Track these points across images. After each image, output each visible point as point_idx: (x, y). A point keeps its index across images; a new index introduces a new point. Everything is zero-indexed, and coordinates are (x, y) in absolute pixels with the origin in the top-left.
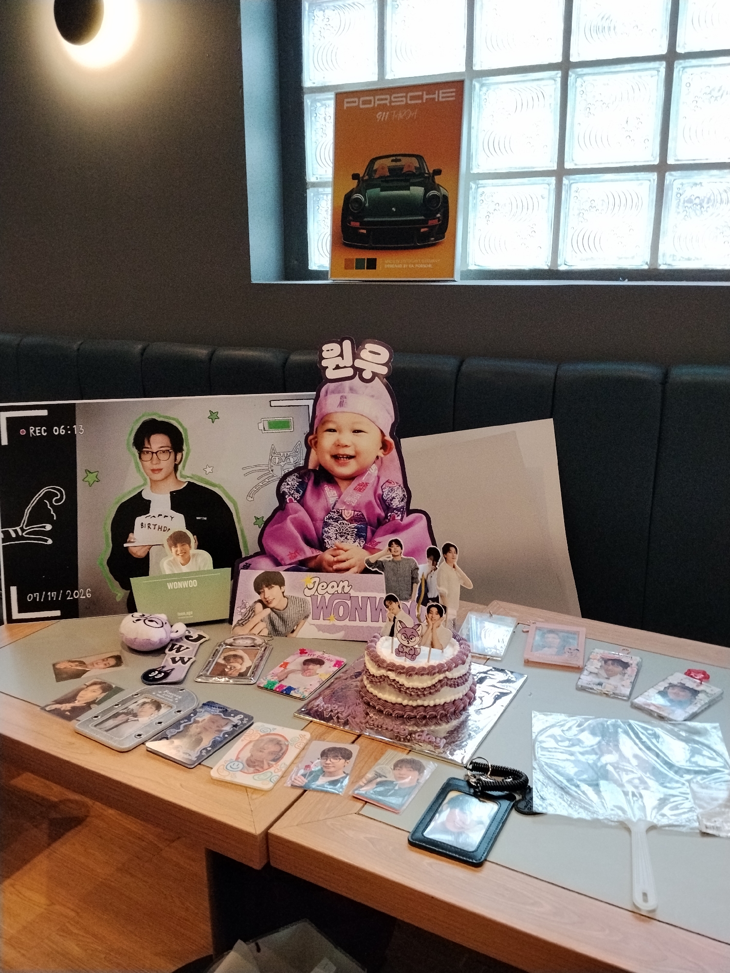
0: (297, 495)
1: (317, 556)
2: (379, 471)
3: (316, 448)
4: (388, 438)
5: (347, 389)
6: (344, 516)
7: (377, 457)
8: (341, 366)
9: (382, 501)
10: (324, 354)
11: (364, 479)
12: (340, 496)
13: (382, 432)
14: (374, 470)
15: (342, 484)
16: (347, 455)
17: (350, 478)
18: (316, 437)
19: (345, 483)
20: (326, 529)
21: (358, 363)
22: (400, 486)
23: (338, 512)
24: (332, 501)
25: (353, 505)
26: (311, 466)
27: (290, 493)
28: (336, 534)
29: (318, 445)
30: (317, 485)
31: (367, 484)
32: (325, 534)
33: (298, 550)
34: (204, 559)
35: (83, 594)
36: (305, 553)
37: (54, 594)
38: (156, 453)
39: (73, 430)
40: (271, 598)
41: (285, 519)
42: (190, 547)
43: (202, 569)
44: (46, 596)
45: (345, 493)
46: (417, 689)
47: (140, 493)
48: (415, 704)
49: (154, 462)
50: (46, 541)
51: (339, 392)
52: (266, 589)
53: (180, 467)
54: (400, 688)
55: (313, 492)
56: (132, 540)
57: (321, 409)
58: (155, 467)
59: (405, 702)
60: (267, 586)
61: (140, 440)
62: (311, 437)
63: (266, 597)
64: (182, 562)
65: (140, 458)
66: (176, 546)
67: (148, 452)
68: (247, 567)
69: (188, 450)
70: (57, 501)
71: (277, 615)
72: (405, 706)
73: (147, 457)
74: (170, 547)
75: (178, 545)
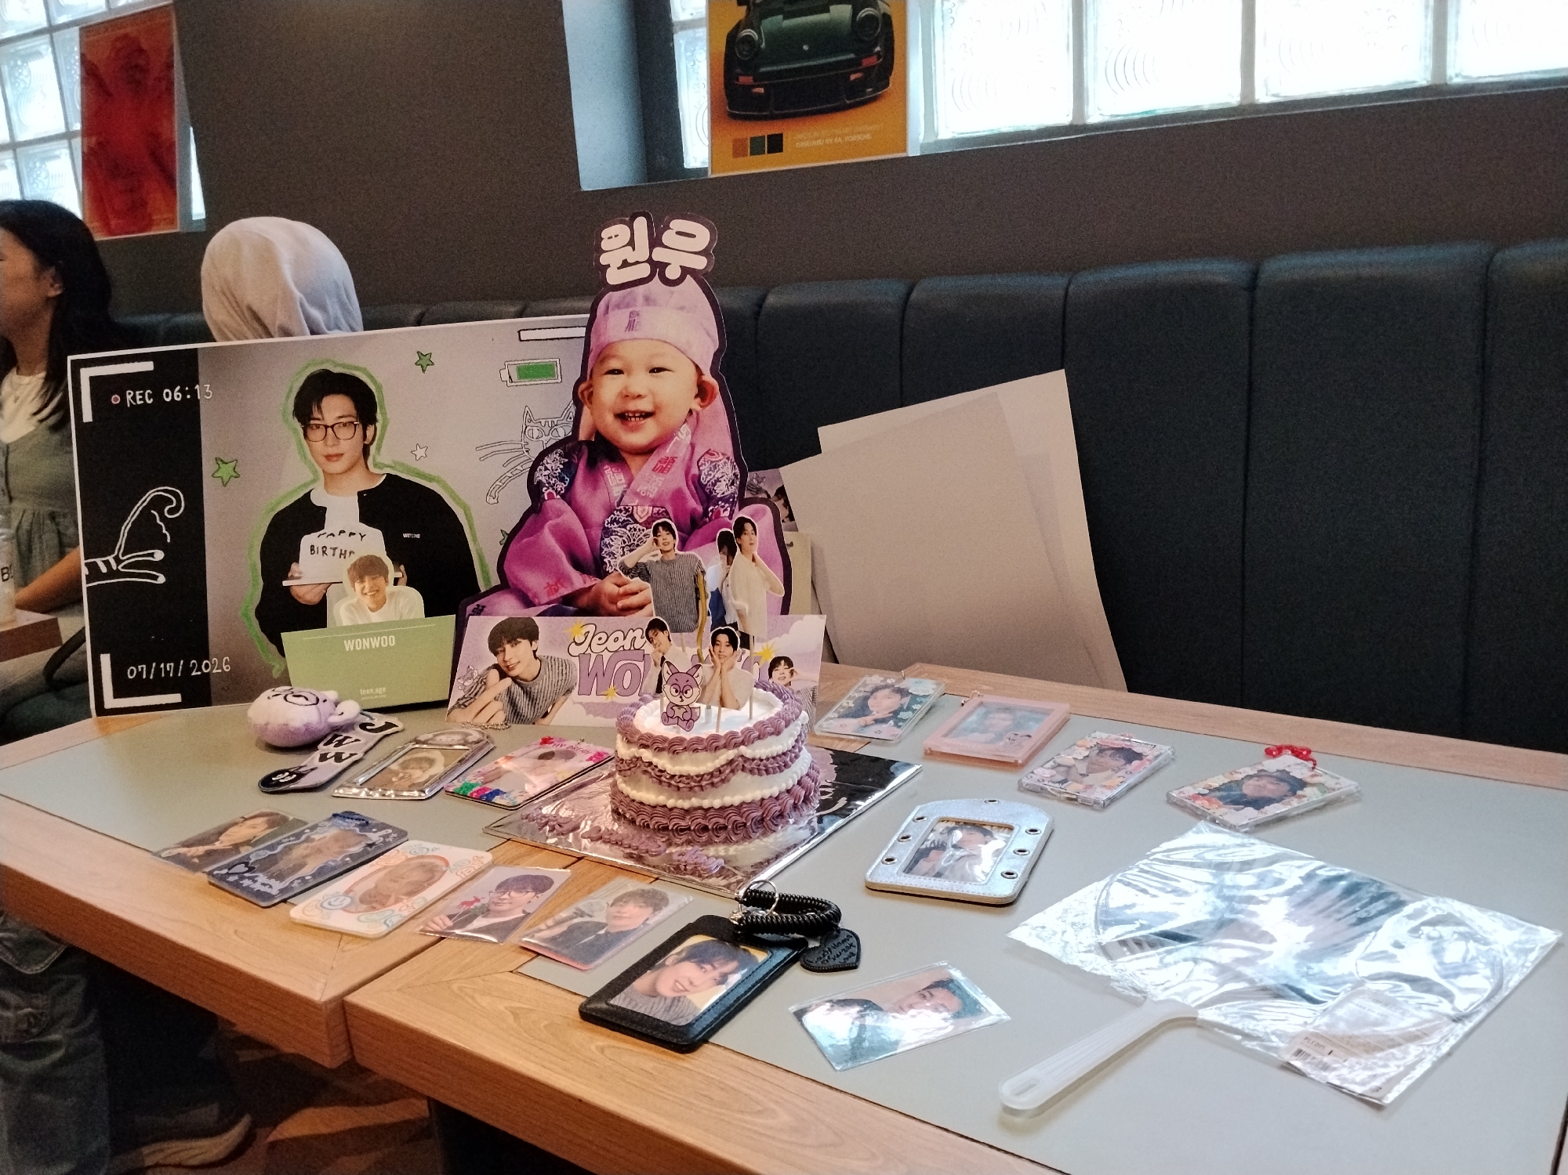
0: (561, 486)
1: (591, 587)
2: (693, 434)
3: (591, 403)
4: (708, 377)
5: (640, 300)
6: (636, 516)
7: (691, 412)
8: (629, 261)
9: (698, 487)
10: (604, 245)
11: (668, 451)
12: (629, 485)
13: (697, 367)
14: (684, 435)
15: (634, 462)
16: (641, 412)
17: (647, 451)
18: (591, 386)
19: (638, 460)
20: (607, 540)
21: (659, 255)
22: (728, 459)
23: (627, 510)
24: (616, 492)
25: (651, 496)
26: (582, 436)
27: (549, 483)
28: (623, 548)
29: (594, 399)
30: (593, 466)
31: (673, 460)
32: (606, 549)
33: (562, 578)
34: (411, 600)
35: (217, 666)
36: (572, 584)
37: (170, 666)
38: (332, 427)
39: (194, 393)
40: (514, 661)
41: (542, 527)
42: (387, 581)
43: (405, 617)
44: (158, 670)
45: (637, 477)
46: (688, 777)
47: (308, 495)
48: (686, 804)
49: (330, 442)
50: (156, 578)
51: (628, 306)
52: (508, 647)
53: (373, 449)
54: (661, 776)
55: (585, 479)
56: (296, 575)
57: (598, 338)
58: (332, 451)
59: (671, 803)
60: (509, 642)
61: (305, 407)
62: (583, 386)
63: (506, 659)
64: (373, 606)
65: (306, 436)
66: (362, 581)
67: (318, 426)
68: (479, 611)
69: (385, 420)
70: (171, 512)
71: (522, 688)
72: (671, 809)
73: (317, 435)
74: (353, 582)
75: (367, 578)
